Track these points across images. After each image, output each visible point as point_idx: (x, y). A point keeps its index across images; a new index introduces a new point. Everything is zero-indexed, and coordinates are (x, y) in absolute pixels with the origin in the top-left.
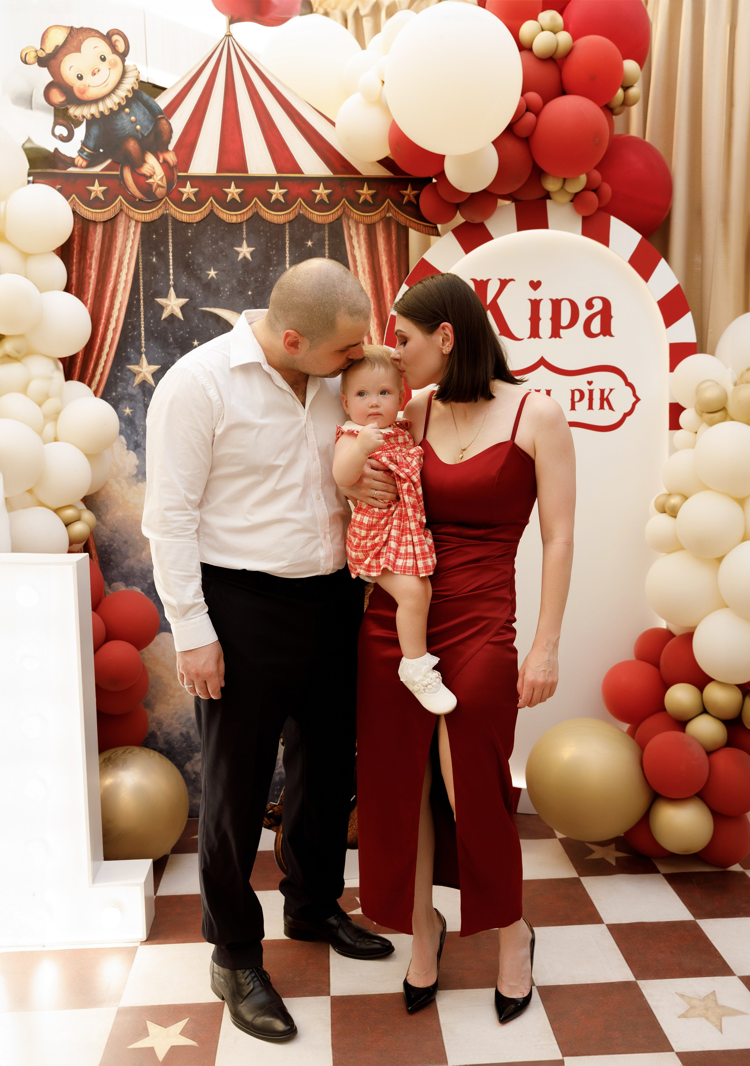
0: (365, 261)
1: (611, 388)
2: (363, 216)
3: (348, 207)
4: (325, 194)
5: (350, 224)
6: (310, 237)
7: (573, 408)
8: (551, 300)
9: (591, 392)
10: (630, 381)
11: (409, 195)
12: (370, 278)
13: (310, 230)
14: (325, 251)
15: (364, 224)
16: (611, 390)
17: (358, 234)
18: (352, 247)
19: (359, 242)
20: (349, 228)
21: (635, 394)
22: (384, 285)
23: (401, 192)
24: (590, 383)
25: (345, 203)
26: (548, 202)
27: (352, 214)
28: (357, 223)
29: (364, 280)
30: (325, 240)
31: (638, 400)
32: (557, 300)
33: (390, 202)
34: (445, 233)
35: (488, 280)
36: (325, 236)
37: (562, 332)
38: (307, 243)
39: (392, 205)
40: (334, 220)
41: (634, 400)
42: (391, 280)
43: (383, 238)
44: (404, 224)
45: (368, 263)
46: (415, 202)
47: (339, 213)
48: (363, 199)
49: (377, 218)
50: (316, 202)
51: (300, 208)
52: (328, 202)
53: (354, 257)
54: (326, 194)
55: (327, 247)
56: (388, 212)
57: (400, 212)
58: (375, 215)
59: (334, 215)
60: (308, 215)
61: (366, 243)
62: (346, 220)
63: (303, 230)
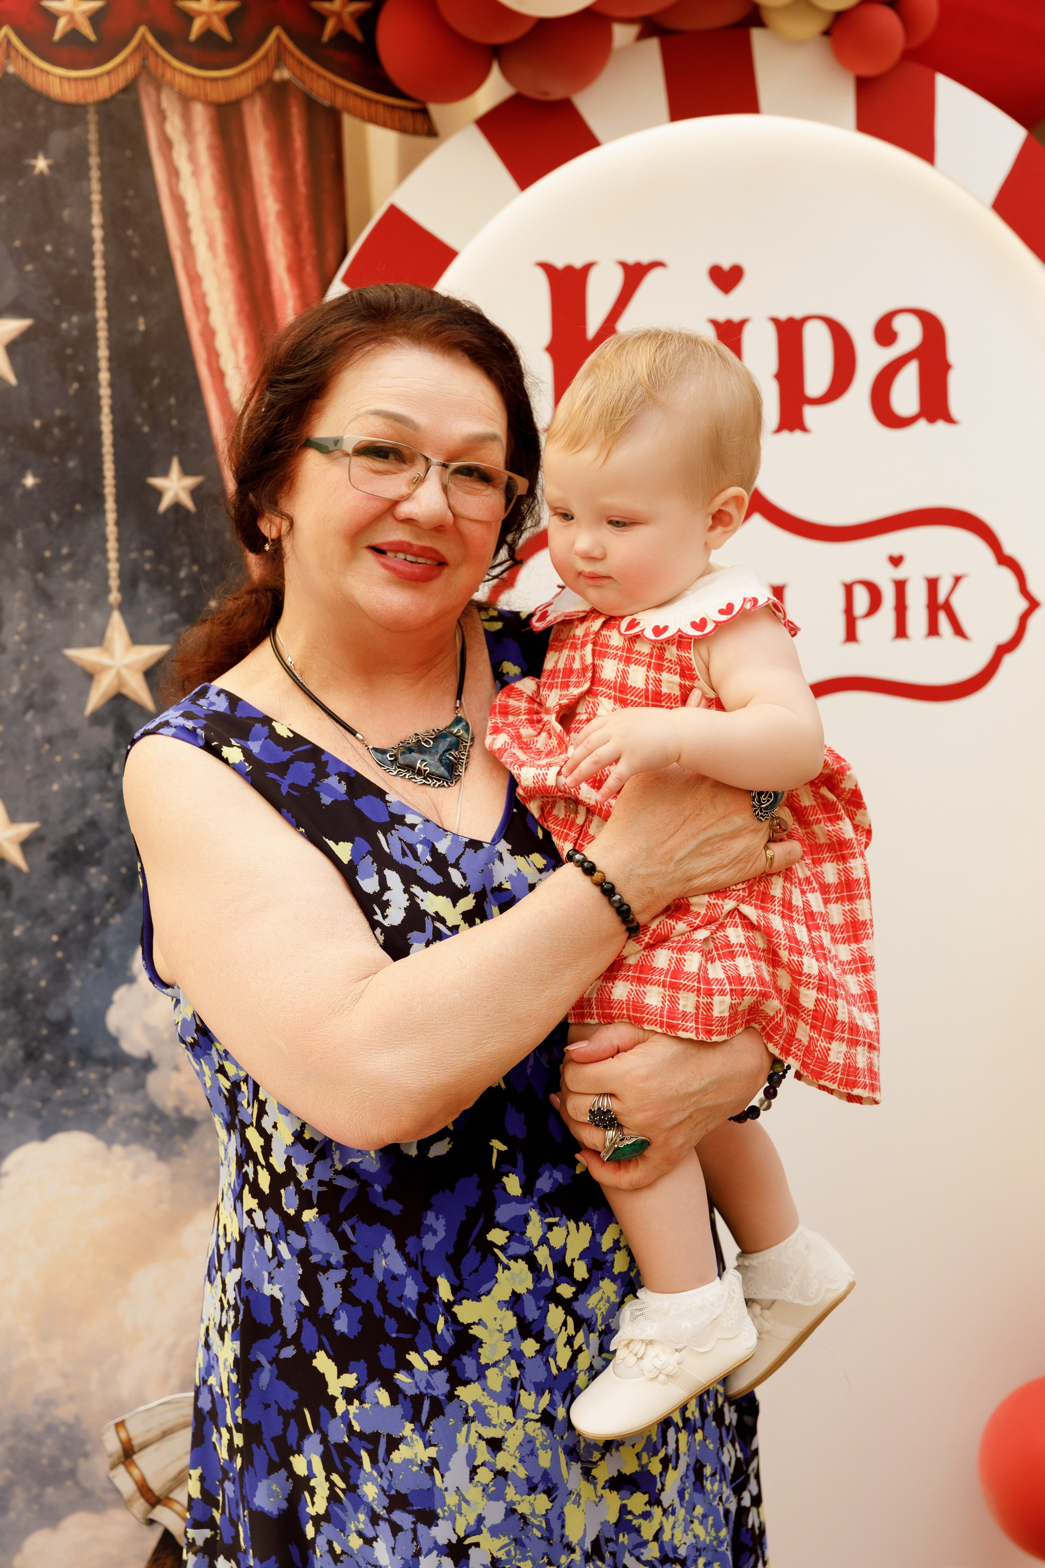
0: (215, 214)
1: (958, 572)
2: (205, 79)
3: (157, 55)
4: (84, 12)
5: (165, 104)
6: (40, 146)
7: (851, 635)
8: (776, 321)
9: (900, 587)
10: (1008, 549)
11: (338, 15)
12: (231, 267)
13: (42, 122)
14: (89, 186)
15: (209, 104)
16: (957, 579)
17: (189, 134)
18: (174, 173)
19: (192, 157)
20: (162, 117)
21: (1024, 590)
22: (275, 286)
23: (317, 5)
24: (896, 561)
25: (147, 42)
26: (757, 36)
27: (168, 74)
28: (185, 100)
29: (215, 272)
30: (88, 154)
31: (1034, 605)
32: (791, 321)
33: (285, 38)
34: (454, 129)
35: (588, 267)
36: (87, 141)
37: (810, 413)
38: (32, 162)
39: (290, 45)
40: (114, 91)
41: (1023, 604)
42: (296, 270)
43: (268, 145)
44: (327, 103)
45: (224, 221)
46: (359, 36)
47: (130, 70)
48: (202, 26)
49: (245, 84)
50: (57, 36)
51: (8, 56)
52: (92, 37)
53: (179, 202)
54: (88, 14)
55: (95, 174)
56: (277, 67)
57: (313, 66)
58: (239, 75)
59: (112, 75)
60: (34, 77)
61: (215, 159)
62: (151, 91)
63: (19, 125)
